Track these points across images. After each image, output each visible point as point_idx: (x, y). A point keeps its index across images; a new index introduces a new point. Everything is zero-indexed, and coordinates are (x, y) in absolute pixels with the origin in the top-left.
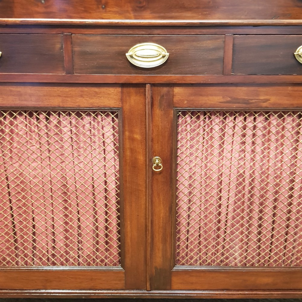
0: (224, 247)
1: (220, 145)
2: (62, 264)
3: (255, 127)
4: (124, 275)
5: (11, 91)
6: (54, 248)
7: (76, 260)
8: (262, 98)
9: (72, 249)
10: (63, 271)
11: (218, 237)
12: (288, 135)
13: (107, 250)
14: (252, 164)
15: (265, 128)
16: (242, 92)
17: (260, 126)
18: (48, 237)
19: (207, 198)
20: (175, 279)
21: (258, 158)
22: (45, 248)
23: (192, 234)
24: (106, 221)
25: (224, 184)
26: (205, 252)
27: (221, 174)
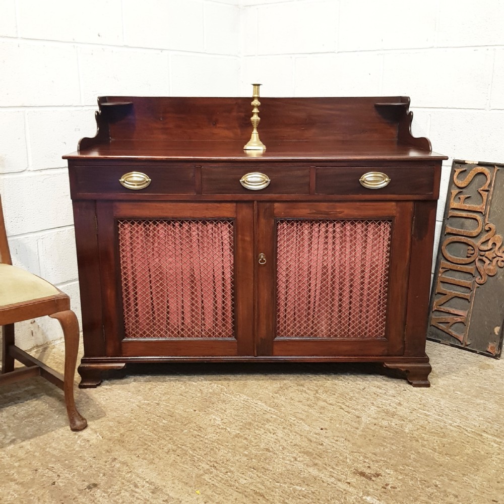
0: (313, 322)
1: (309, 244)
2: (189, 336)
3: (334, 231)
4: (236, 344)
5: (156, 206)
6: (183, 323)
7: (200, 333)
8: (338, 210)
9: (197, 324)
10: (190, 341)
11: (309, 314)
12: (358, 237)
13: (224, 325)
14: (333, 259)
15: (342, 232)
16: (323, 206)
17: (338, 230)
18: (179, 315)
19: (300, 284)
20: (276, 347)
21: (337, 254)
22: (176, 324)
23: (289, 312)
24: (223, 296)
25: (312, 274)
26: (299, 326)
27: (311, 266)
